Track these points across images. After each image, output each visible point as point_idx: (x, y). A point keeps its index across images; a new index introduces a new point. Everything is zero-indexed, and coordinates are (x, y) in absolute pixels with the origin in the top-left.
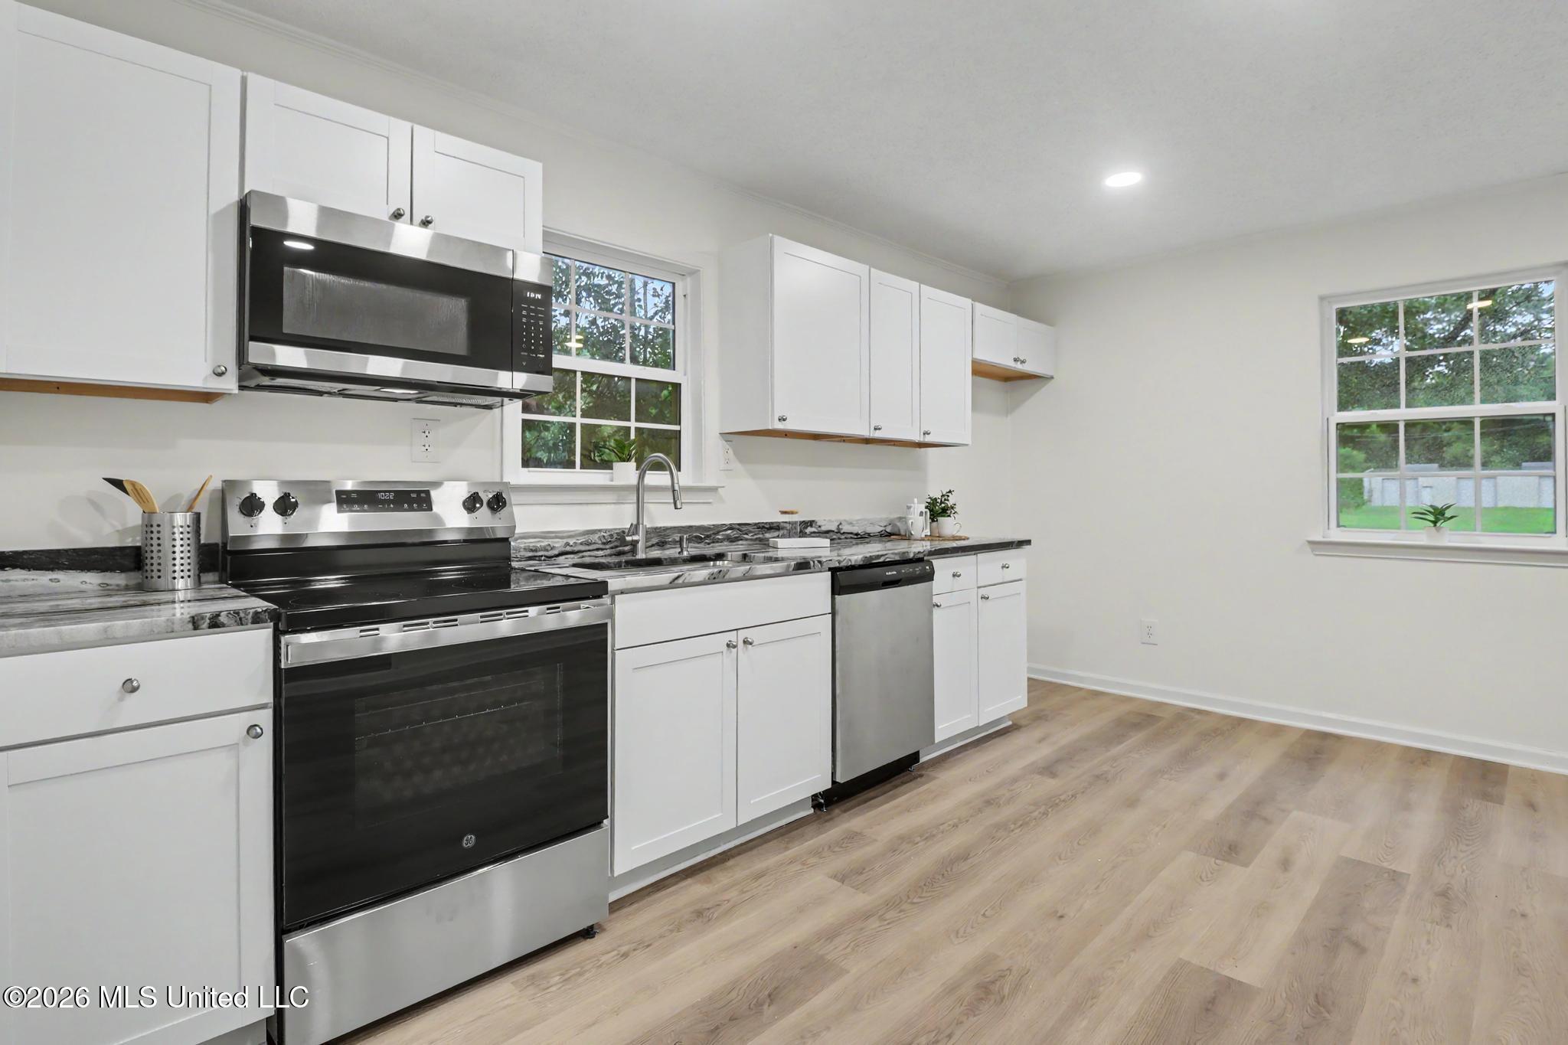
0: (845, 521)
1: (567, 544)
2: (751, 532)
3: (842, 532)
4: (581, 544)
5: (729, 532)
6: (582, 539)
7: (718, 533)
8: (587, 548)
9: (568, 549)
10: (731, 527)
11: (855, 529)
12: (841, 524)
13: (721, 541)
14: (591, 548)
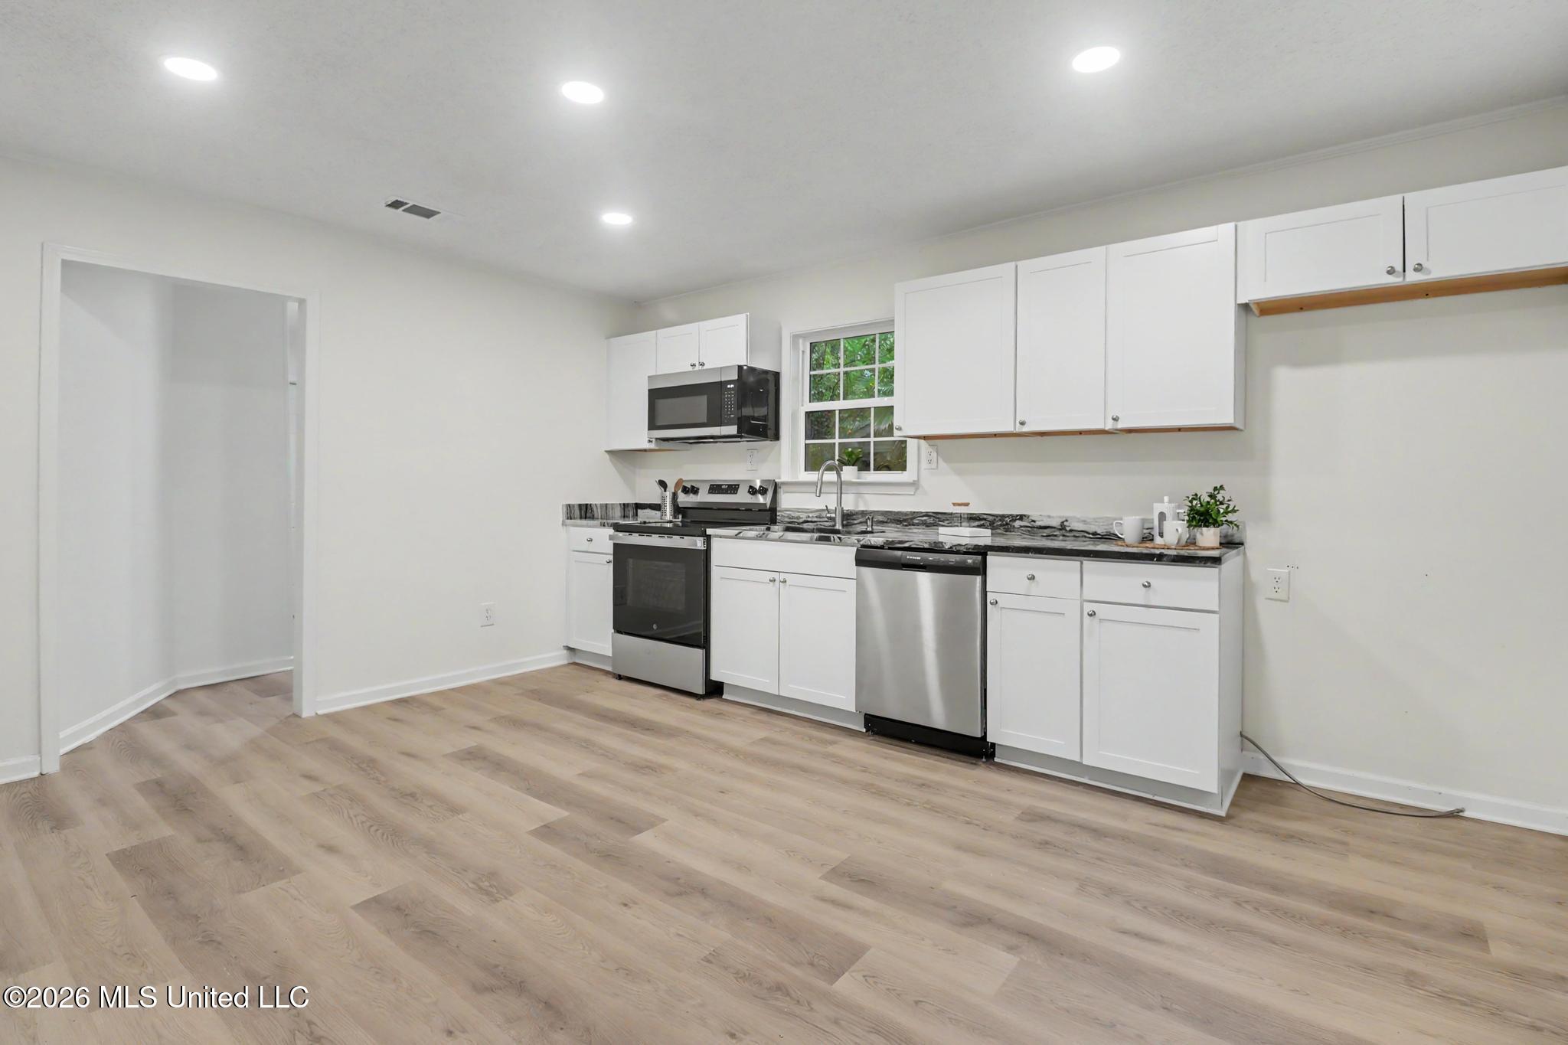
0: (1074, 517)
1: (809, 517)
2: (948, 520)
3: (1068, 529)
4: (817, 517)
5: (925, 518)
6: (817, 514)
7: (914, 518)
8: (819, 520)
9: (809, 519)
10: (927, 515)
11: (1092, 528)
12: (1067, 521)
13: (918, 524)
14: (822, 520)
